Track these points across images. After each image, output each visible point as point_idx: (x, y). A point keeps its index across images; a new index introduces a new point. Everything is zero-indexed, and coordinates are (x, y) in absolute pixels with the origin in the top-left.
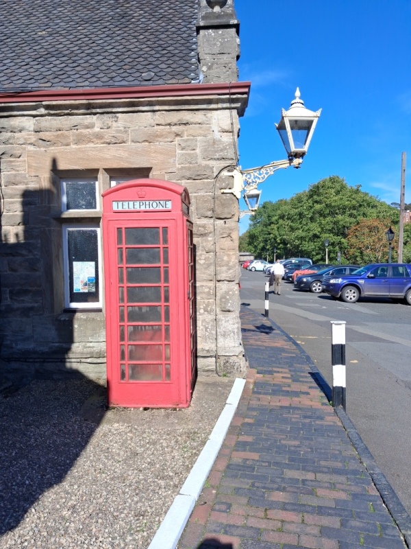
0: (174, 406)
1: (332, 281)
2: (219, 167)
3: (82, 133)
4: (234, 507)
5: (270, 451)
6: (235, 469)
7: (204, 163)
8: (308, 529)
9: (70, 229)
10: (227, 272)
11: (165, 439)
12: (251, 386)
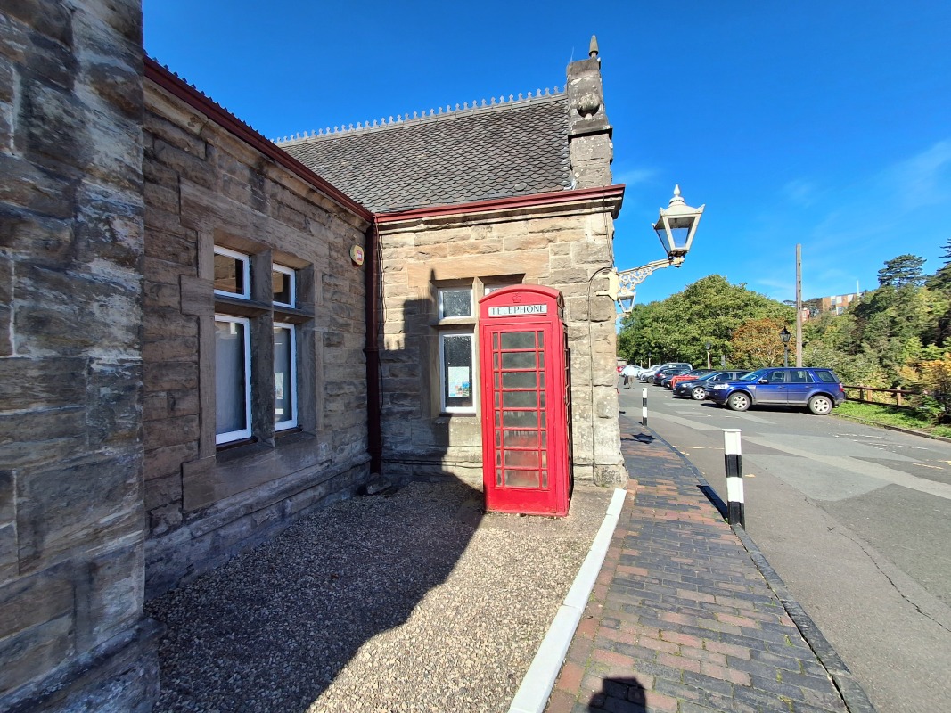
0: (552, 514)
1: (717, 387)
2: (594, 270)
3: (458, 244)
4: (624, 624)
5: (660, 568)
6: (621, 584)
7: (577, 266)
8: (712, 657)
9: (446, 336)
10: (604, 376)
11: (544, 547)
12: (633, 498)
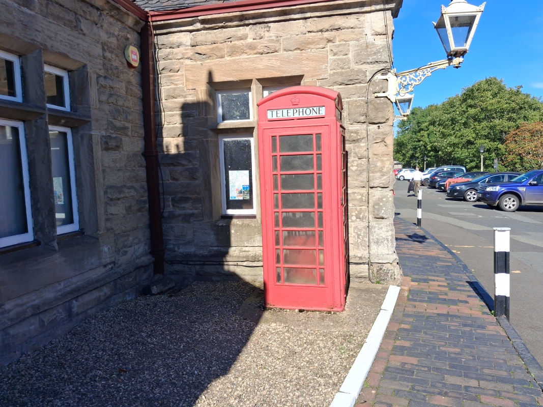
0: (329, 310)
1: (489, 189)
2: (373, 70)
3: (235, 44)
4: (395, 406)
5: (429, 357)
6: (393, 372)
7: (357, 67)
9: (226, 140)
10: (380, 178)
11: (321, 340)
12: (406, 294)
